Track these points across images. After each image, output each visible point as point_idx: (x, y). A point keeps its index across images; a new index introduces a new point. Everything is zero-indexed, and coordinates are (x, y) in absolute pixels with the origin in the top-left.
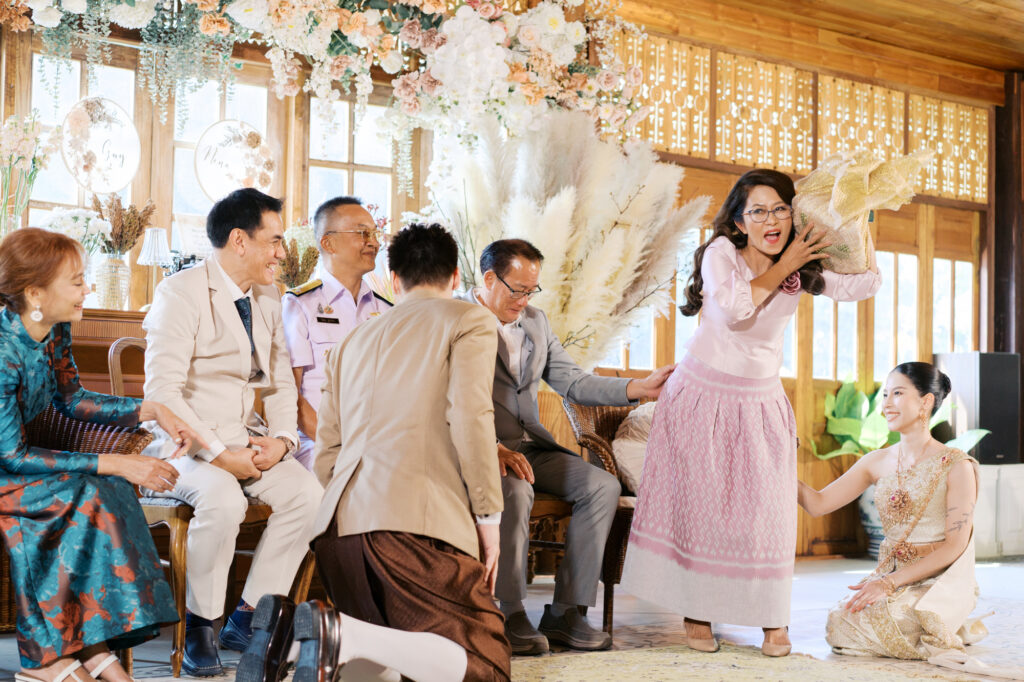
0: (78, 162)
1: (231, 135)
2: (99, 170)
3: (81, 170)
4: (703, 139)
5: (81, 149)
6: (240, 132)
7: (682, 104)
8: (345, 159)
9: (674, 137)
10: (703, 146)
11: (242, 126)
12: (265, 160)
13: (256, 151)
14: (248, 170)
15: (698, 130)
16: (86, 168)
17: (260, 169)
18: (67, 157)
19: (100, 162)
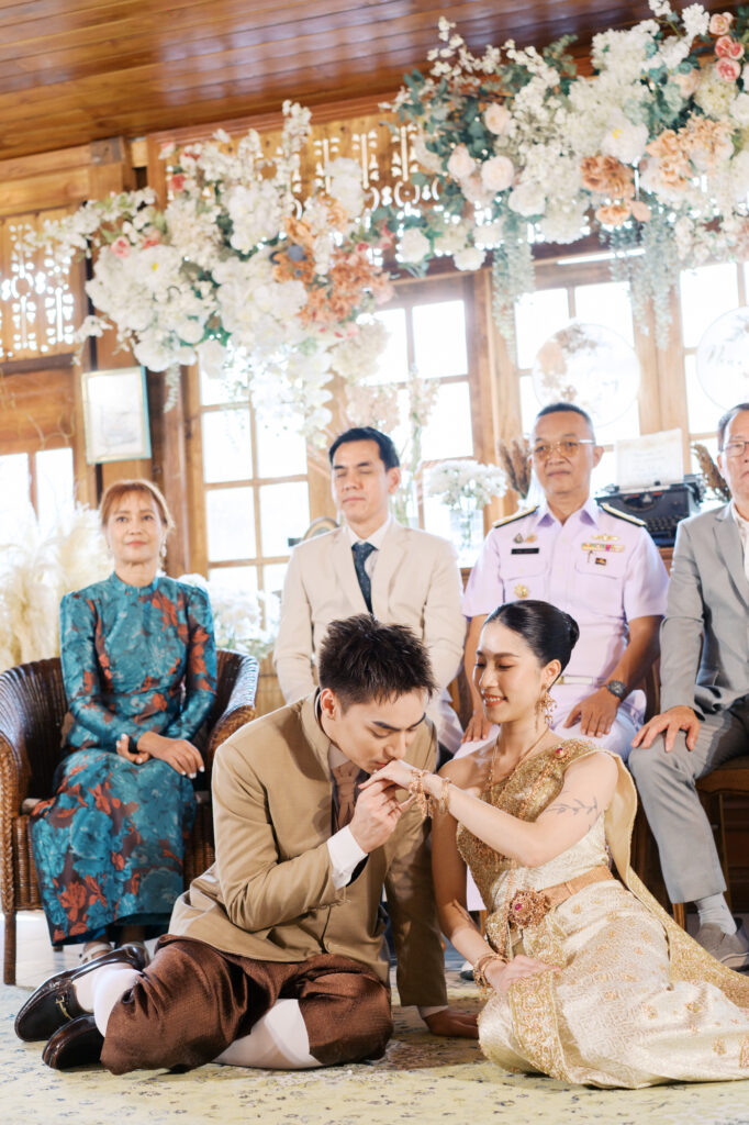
1: (742, 325)
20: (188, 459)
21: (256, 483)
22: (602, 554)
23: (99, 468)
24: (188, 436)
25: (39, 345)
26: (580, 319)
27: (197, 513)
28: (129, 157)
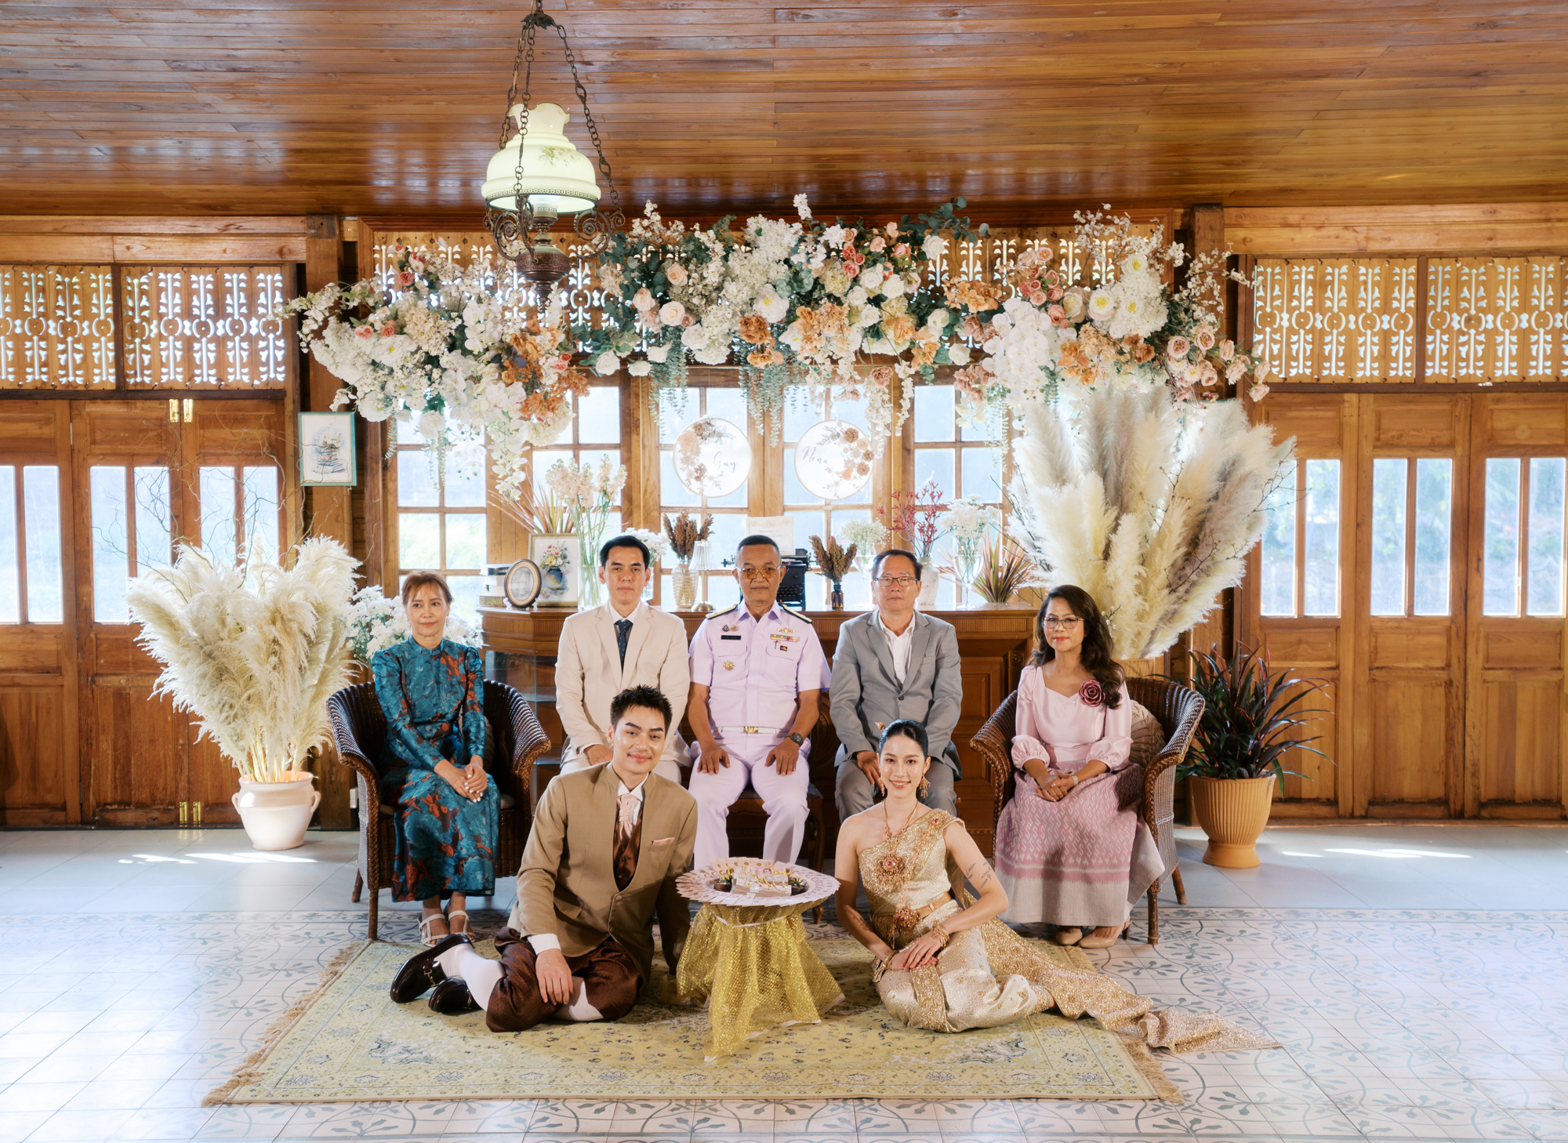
0: (690, 475)
1: (829, 434)
2: (711, 478)
3: (693, 481)
4: (1405, 360)
5: (693, 464)
6: (838, 430)
7: (1372, 327)
8: (953, 439)
9: (1361, 365)
10: (1405, 368)
11: (839, 425)
12: (863, 451)
13: (854, 445)
14: (847, 462)
15: (1397, 352)
16: (698, 478)
17: (858, 461)
18: (680, 472)
19: (711, 470)
20: (385, 486)
21: (442, 511)
22: (785, 643)
23: (307, 488)
24: (385, 467)
25: (252, 379)
26: (710, 413)
27: (390, 530)
28: (341, 232)
